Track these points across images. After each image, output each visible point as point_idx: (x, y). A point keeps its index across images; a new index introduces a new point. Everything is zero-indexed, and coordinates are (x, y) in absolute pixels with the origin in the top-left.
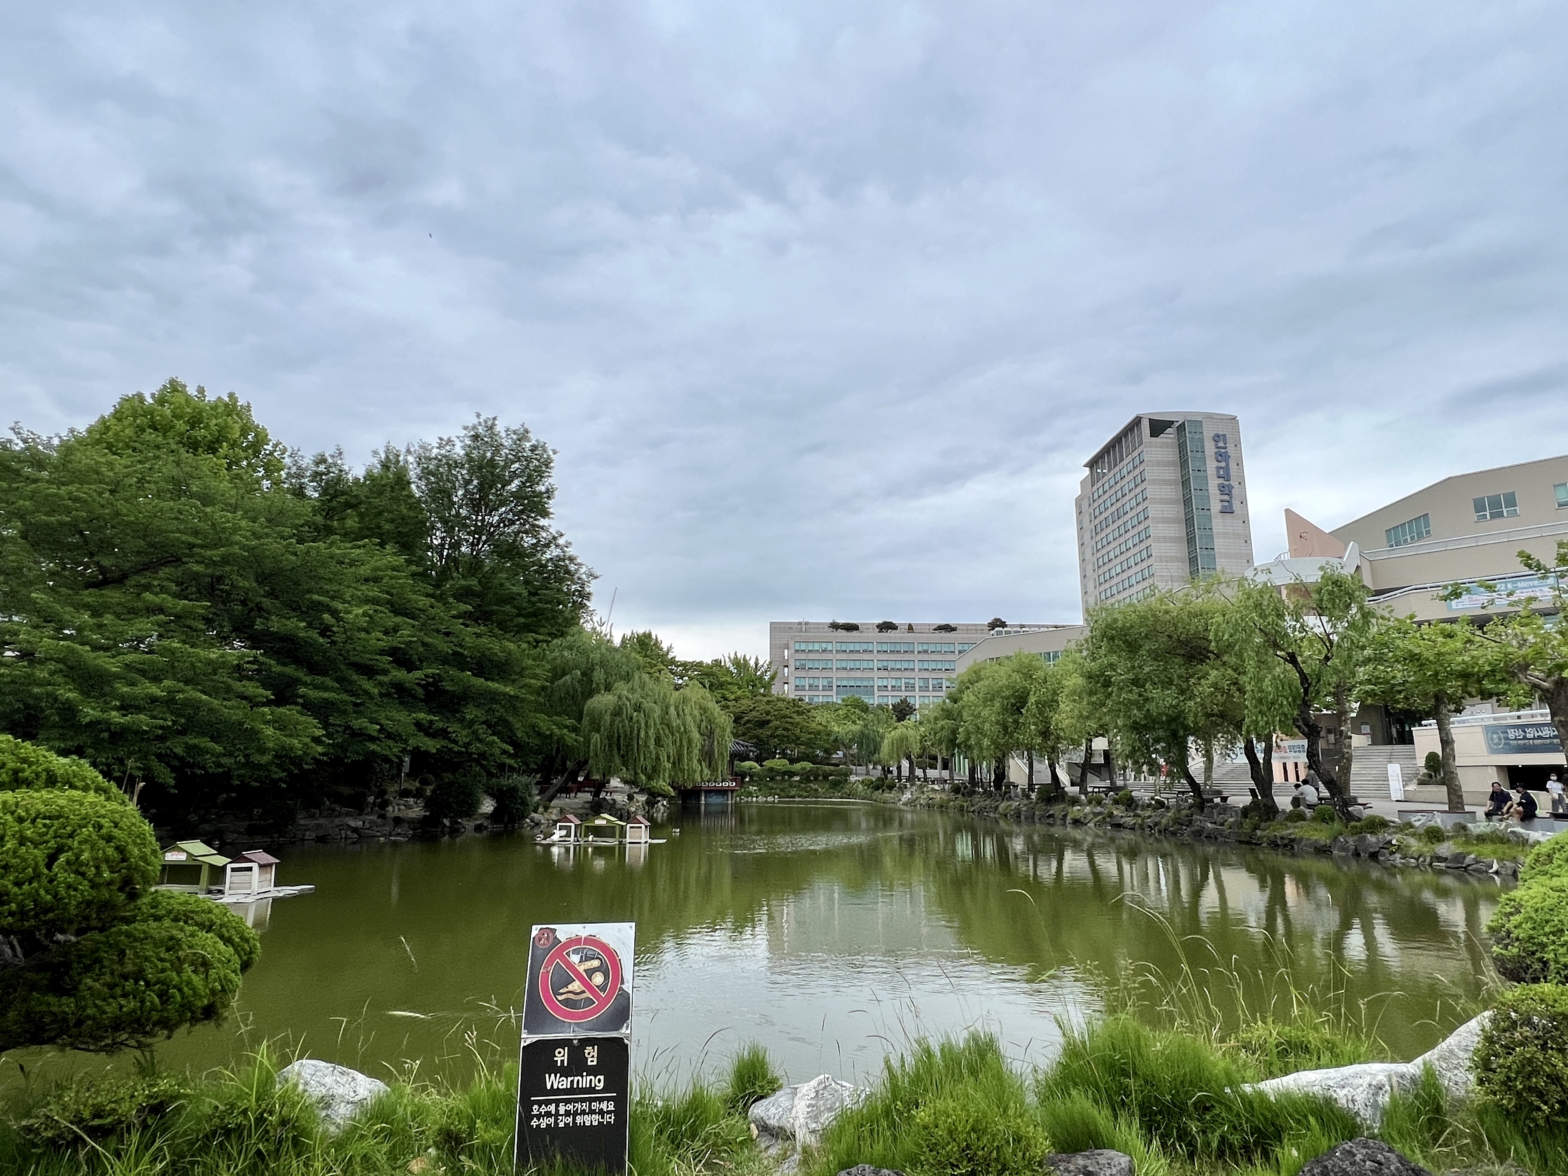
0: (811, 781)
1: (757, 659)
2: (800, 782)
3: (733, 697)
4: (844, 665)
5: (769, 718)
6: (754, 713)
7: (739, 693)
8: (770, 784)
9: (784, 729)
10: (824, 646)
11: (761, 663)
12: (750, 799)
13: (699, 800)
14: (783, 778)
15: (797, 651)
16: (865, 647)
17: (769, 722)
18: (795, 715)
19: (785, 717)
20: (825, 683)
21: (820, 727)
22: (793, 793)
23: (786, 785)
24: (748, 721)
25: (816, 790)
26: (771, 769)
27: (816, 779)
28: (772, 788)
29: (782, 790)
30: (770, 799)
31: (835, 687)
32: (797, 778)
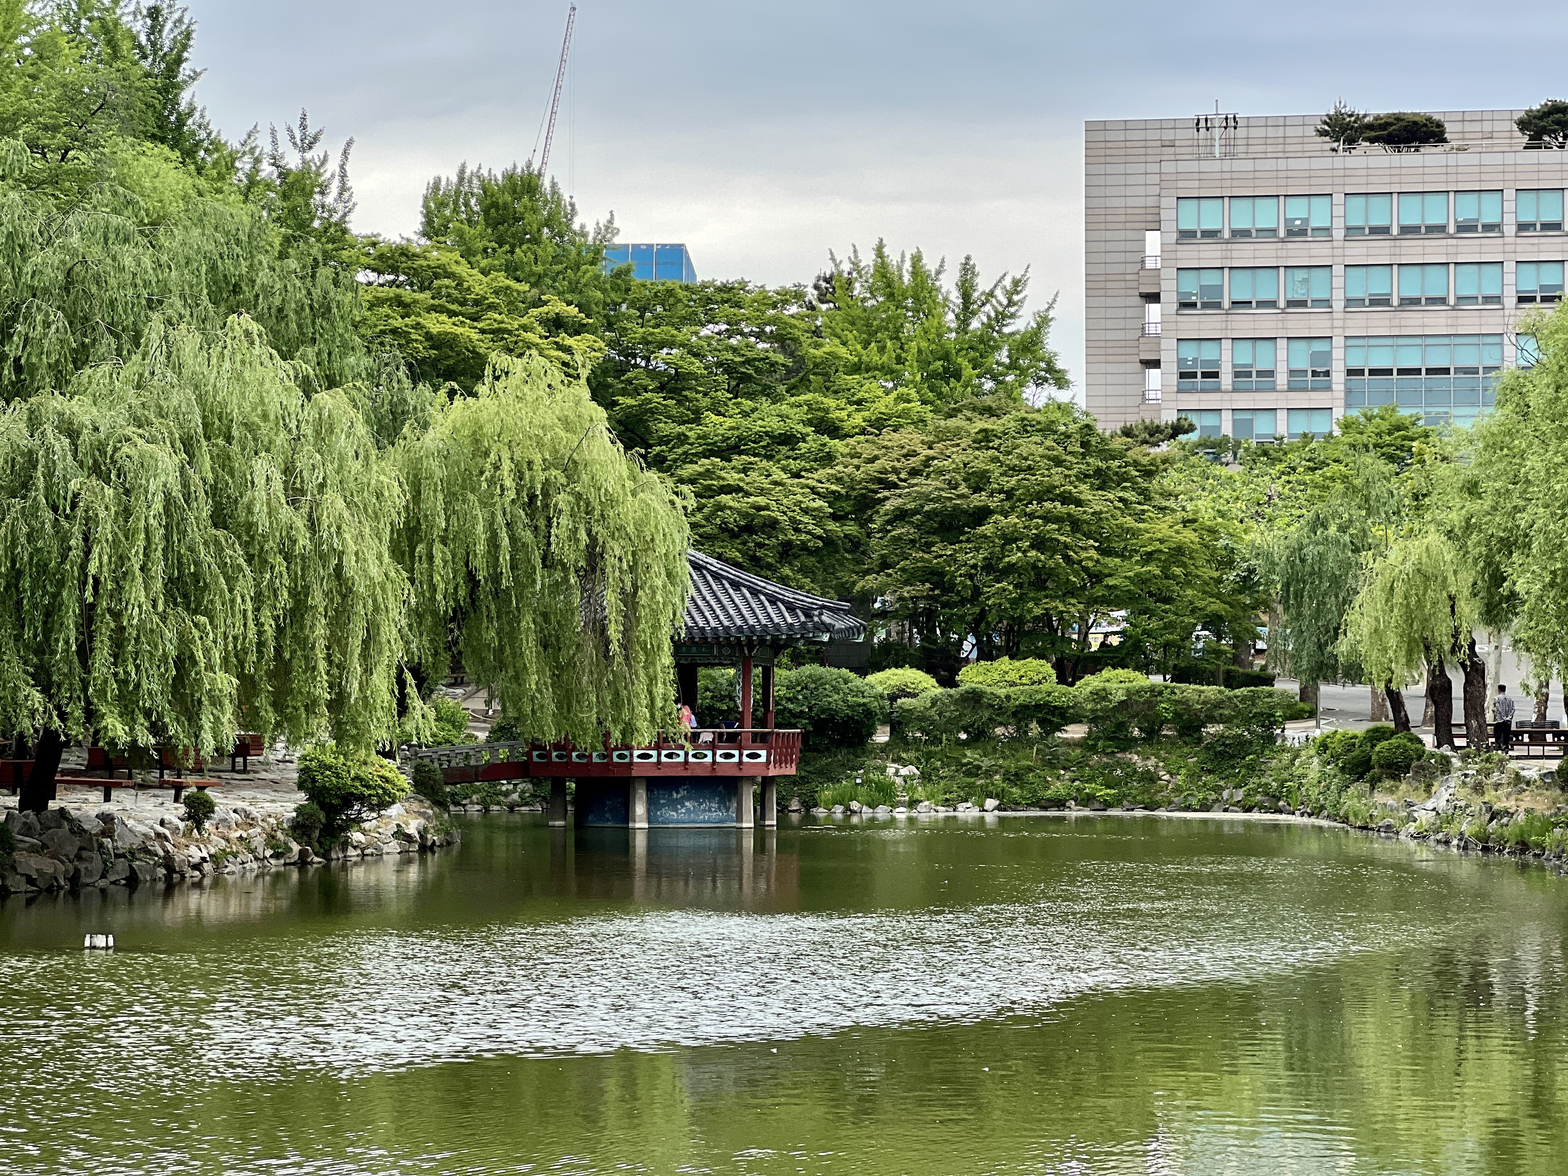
0: (1128, 744)
1: (968, 270)
2: (1087, 745)
3: (858, 419)
4: (1378, 284)
5: (979, 500)
6: (929, 485)
7: (884, 404)
8: (970, 755)
9: (1039, 543)
10: (1297, 210)
11: (983, 285)
12: (882, 813)
13: (625, 814)
14: (1022, 731)
15: (1186, 235)
16: (1467, 208)
17: (982, 515)
18: (1084, 491)
19: (1045, 494)
20: (1303, 363)
21: (1189, 536)
22: (1057, 787)
23: (1030, 758)
24: (901, 515)
25: (1150, 778)
26: (974, 698)
27: (1151, 734)
28: (973, 771)
29: (1016, 778)
30: (967, 812)
31: (1338, 377)
32: (1076, 732)
